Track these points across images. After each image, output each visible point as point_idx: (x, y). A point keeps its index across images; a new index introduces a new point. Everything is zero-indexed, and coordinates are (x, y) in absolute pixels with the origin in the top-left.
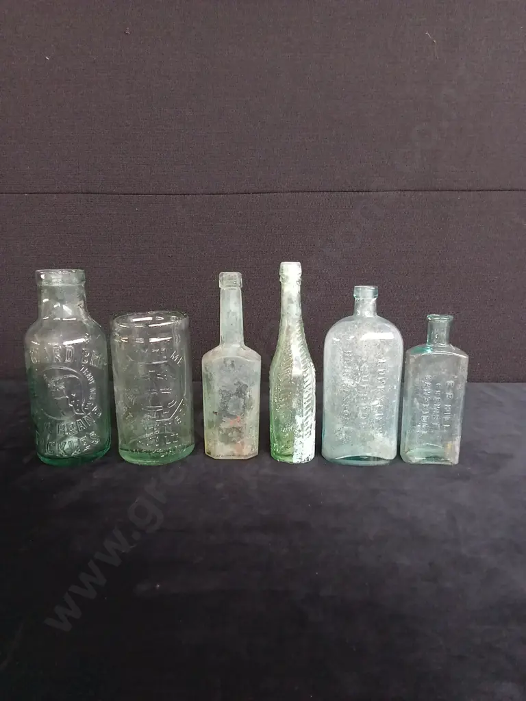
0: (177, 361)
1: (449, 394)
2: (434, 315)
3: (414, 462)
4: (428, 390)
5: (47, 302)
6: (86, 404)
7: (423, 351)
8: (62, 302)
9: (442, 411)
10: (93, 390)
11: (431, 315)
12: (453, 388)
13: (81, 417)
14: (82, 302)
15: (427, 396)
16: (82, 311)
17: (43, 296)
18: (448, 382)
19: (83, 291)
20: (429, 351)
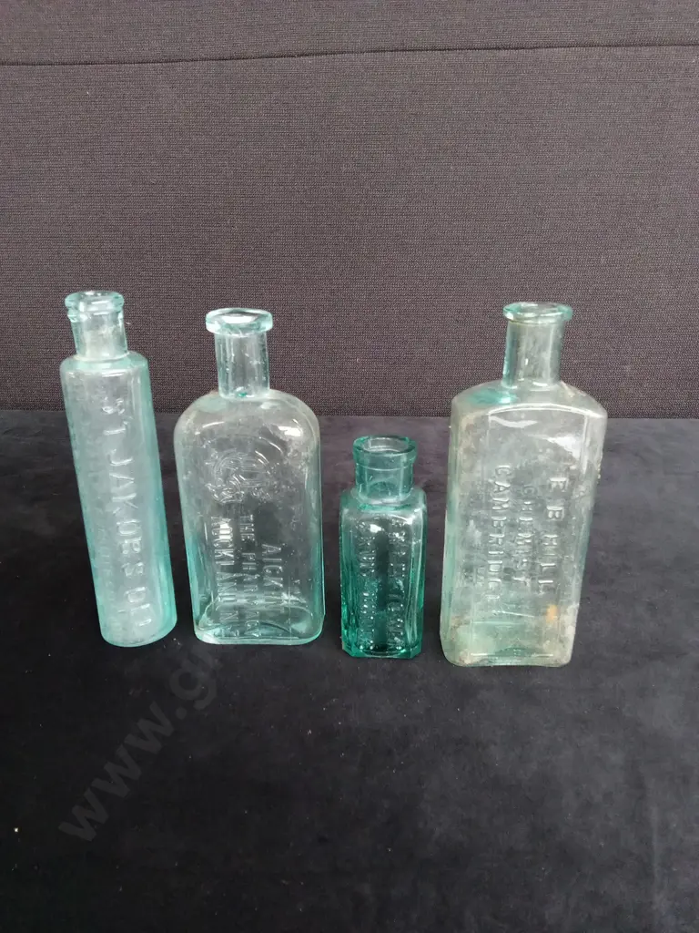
1: (555, 509)
2: (523, 305)
3: (468, 662)
4: (503, 501)
7: (493, 403)
9: (536, 548)
11: (513, 306)
12: (566, 496)
15: (501, 515)
18: (553, 479)
20: (506, 403)
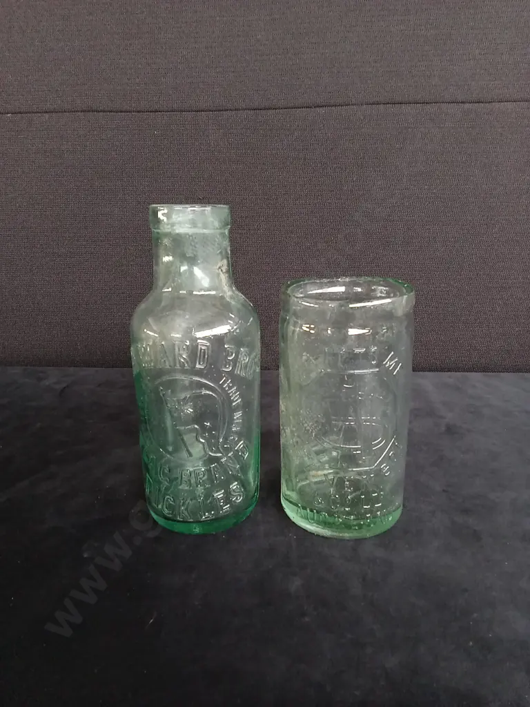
0: (395, 368)
5: (169, 262)
6: (226, 439)
8: (192, 261)
10: (238, 415)
13: (217, 460)
14: (225, 262)
16: (224, 278)
17: (161, 251)
19: (226, 243)
